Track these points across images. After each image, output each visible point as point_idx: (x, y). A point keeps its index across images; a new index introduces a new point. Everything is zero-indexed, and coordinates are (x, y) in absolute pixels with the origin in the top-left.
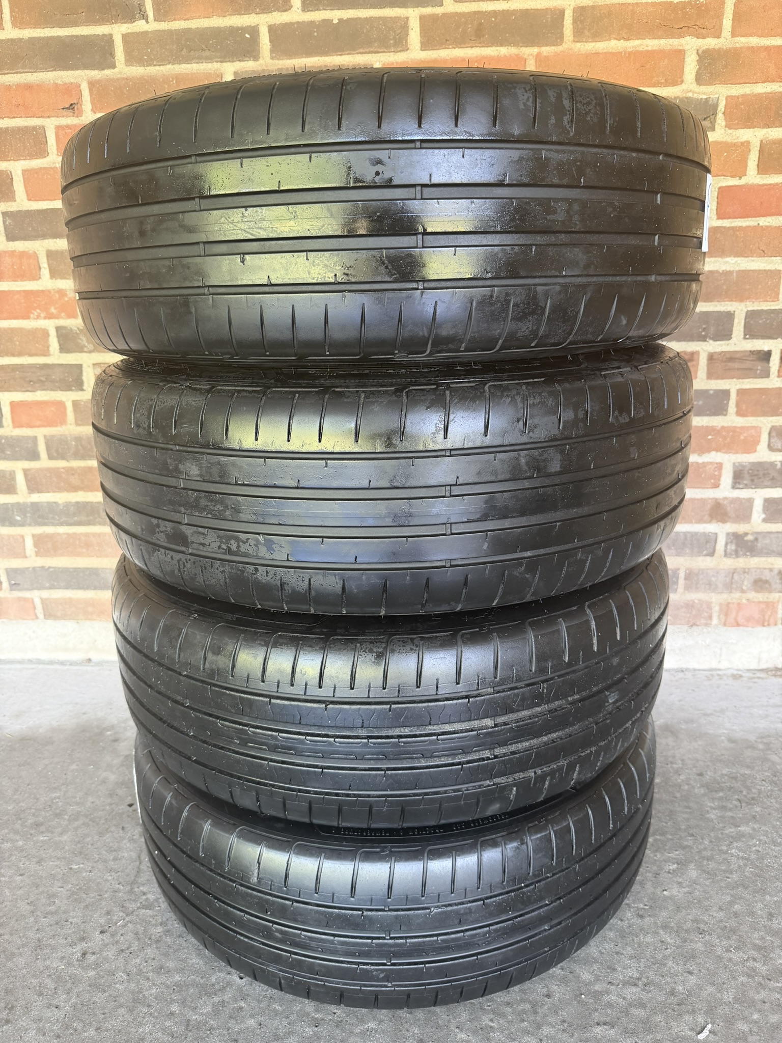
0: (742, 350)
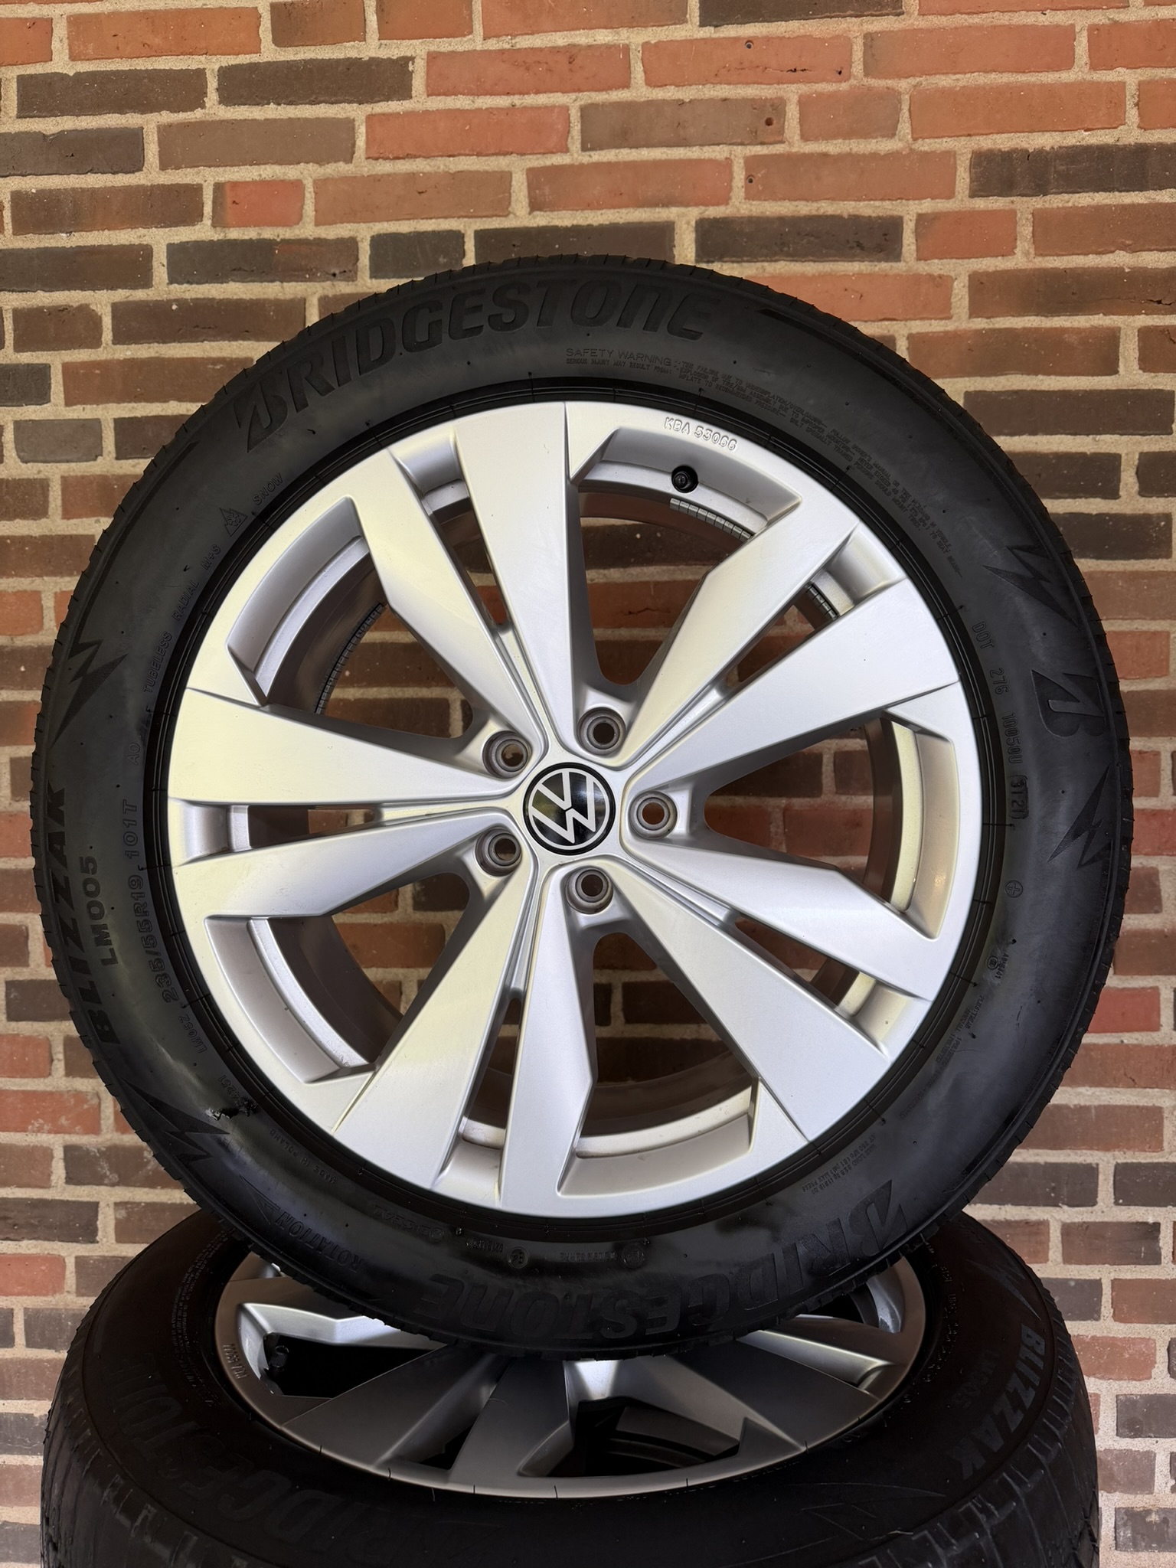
0: (1115, 1220)
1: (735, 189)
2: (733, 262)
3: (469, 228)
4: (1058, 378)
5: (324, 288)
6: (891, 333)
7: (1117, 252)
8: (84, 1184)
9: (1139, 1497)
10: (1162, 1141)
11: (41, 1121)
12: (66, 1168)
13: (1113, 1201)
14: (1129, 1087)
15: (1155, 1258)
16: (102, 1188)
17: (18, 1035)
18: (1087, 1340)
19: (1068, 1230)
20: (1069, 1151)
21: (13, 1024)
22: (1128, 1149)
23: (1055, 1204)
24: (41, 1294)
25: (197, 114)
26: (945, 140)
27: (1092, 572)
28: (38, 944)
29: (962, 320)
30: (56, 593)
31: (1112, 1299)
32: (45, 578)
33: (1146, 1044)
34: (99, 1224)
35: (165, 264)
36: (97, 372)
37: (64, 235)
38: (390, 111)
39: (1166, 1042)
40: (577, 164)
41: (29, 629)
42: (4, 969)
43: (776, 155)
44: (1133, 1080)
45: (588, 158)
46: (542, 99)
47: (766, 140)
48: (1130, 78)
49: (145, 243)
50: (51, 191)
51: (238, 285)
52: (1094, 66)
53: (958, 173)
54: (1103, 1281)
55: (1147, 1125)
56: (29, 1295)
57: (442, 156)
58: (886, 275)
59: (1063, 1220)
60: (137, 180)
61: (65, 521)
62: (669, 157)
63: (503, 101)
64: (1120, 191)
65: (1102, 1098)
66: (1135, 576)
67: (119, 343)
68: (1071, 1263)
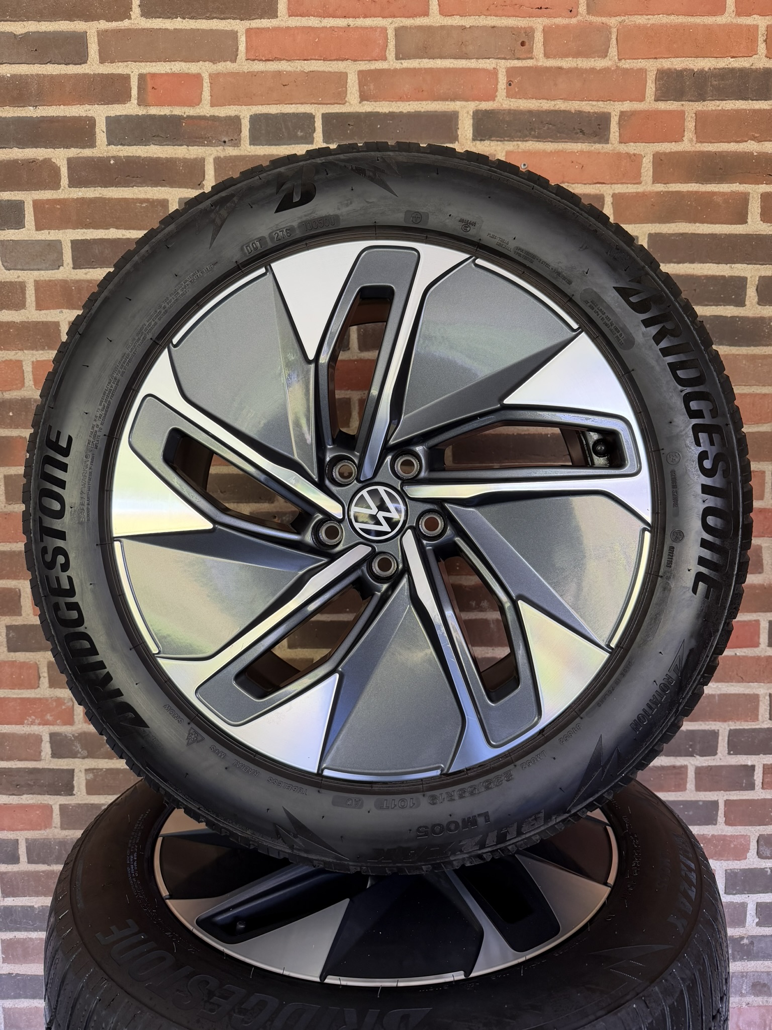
1: (499, 90)
2: (497, 141)
3: (318, 111)
4: (709, 225)
5: (217, 151)
6: (601, 192)
7: (749, 141)
8: (64, 758)
9: (737, 929)
10: (757, 715)
11: (33, 717)
12: (52, 747)
13: (727, 752)
14: (739, 682)
15: (751, 786)
16: (76, 760)
17: (15, 661)
18: (709, 837)
19: (699, 771)
20: (701, 723)
21: (12, 654)
22: (738, 720)
23: (691, 755)
24: (36, 829)
25: (125, 24)
26: (639, 61)
27: (727, 355)
28: (27, 600)
29: (647, 185)
30: (33, 362)
31: (725, 812)
32: (25, 351)
33: (751, 655)
34: (74, 782)
35: (105, 131)
36: (58, 206)
37: (31, 108)
38: (263, 26)
39: (763, 654)
40: (392, 69)
41: (14, 387)
42: (4, 618)
43: (527, 67)
44: (742, 678)
45: (400, 65)
46: (368, 22)
47: (521, 57)
48: (761, 22)
49: (90, 115)
50: (21, 76)
51: (156, 147)
52: (738, 14)
53: (648, 84)
54: (719, 801)
55: (749, 705)
56: (28, 830)
57: (299, 60)
58: (599, 153)
59: (696, 764)
60: (83, 69)
61: (38, 311)
62: (455, 66)
63: (341, 22)
64: (752, 100)
65: (723, 689)
66: (754, 357)
67: (73, 187)
68: (700, 791)
